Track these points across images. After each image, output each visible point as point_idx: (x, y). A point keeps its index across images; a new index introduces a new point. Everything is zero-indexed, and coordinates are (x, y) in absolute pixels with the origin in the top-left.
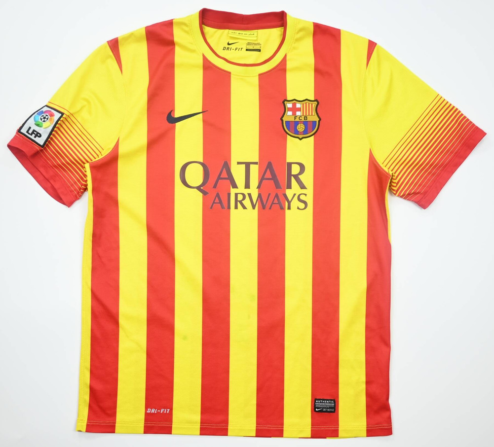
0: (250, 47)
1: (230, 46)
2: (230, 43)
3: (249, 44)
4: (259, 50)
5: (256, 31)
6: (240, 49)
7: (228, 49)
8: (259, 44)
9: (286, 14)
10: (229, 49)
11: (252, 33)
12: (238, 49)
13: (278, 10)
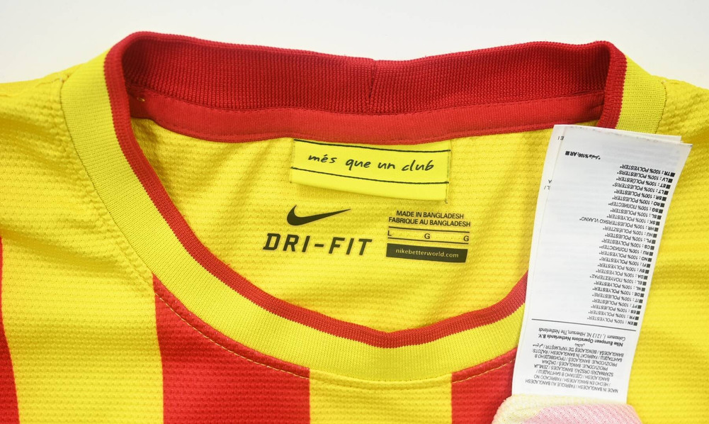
0: (412, 236)
1: (301, 231)
2: (300, 213)
3: (402, 218)
4: (459, 256)
5: (445, 145)
6: (357, 246)
7: (291, 242)
8: (458, 221)
9: (621, 59)
10: (299, 247)
11: (422, 159)
12: (345, 245)
13: (577, 34)
